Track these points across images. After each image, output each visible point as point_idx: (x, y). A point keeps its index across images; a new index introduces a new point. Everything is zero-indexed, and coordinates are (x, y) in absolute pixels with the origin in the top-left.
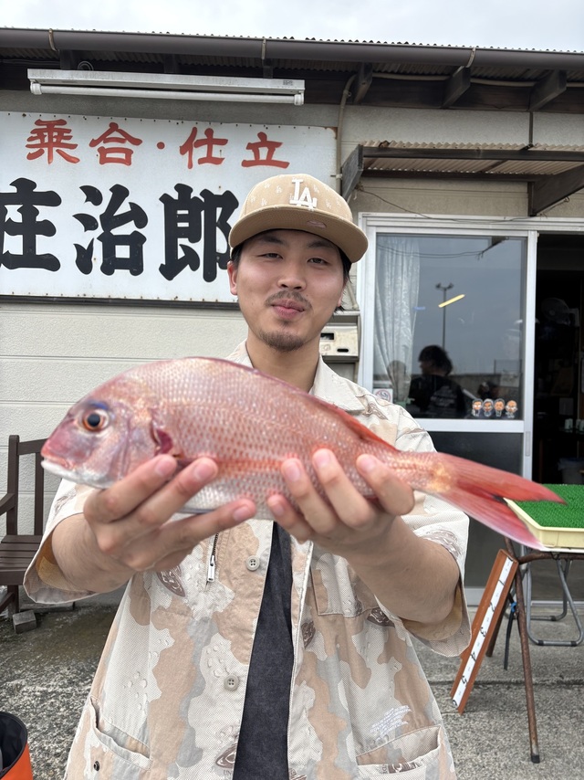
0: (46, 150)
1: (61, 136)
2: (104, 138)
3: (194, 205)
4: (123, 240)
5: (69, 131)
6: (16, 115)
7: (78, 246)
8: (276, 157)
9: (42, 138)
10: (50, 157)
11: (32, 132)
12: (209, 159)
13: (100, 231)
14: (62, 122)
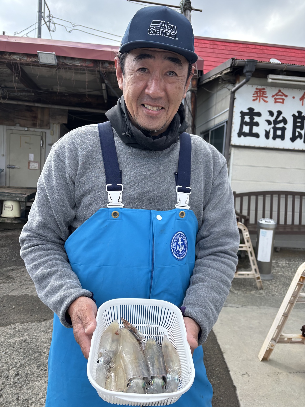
0: (258, 98)
1: (263, 94)
2: (276, 95)
3: (303, 118)
4: (279, 129)
5: (266, 92)
6: (250, 86)
7: (266, 131)
9: (257, 94)
10: (260, 101)
11: (255, 92)
13: (272, 125)
14: (264, 89)
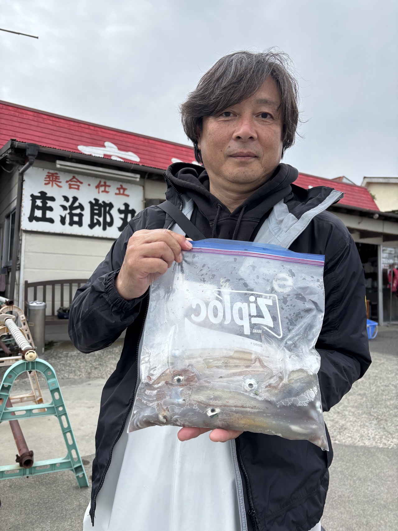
0: (51, 182)
1: (56, 178)
2: (71, 180)
3: (100, 206)
4: (76, 215)
5: (59, 177)
6: (41, 169)
7: (61, 216)
8: (126, 193)
9: (50, 178)
10: (52, 185)
11: (47, 176)
12: (105, 191)
13: (68, 211)
14: (57, 174)
